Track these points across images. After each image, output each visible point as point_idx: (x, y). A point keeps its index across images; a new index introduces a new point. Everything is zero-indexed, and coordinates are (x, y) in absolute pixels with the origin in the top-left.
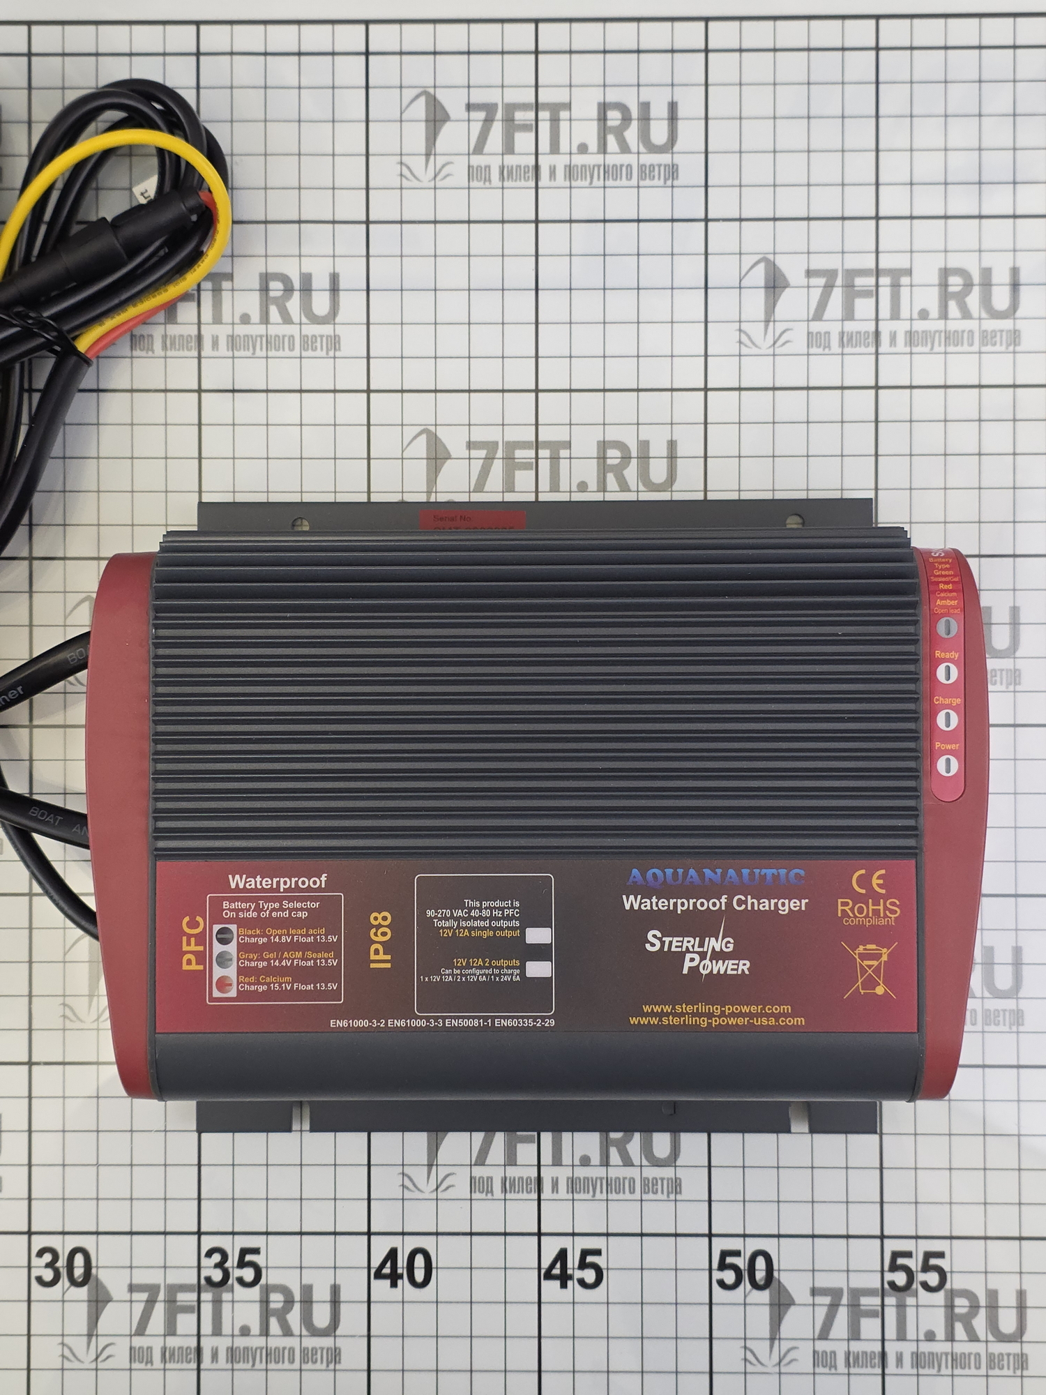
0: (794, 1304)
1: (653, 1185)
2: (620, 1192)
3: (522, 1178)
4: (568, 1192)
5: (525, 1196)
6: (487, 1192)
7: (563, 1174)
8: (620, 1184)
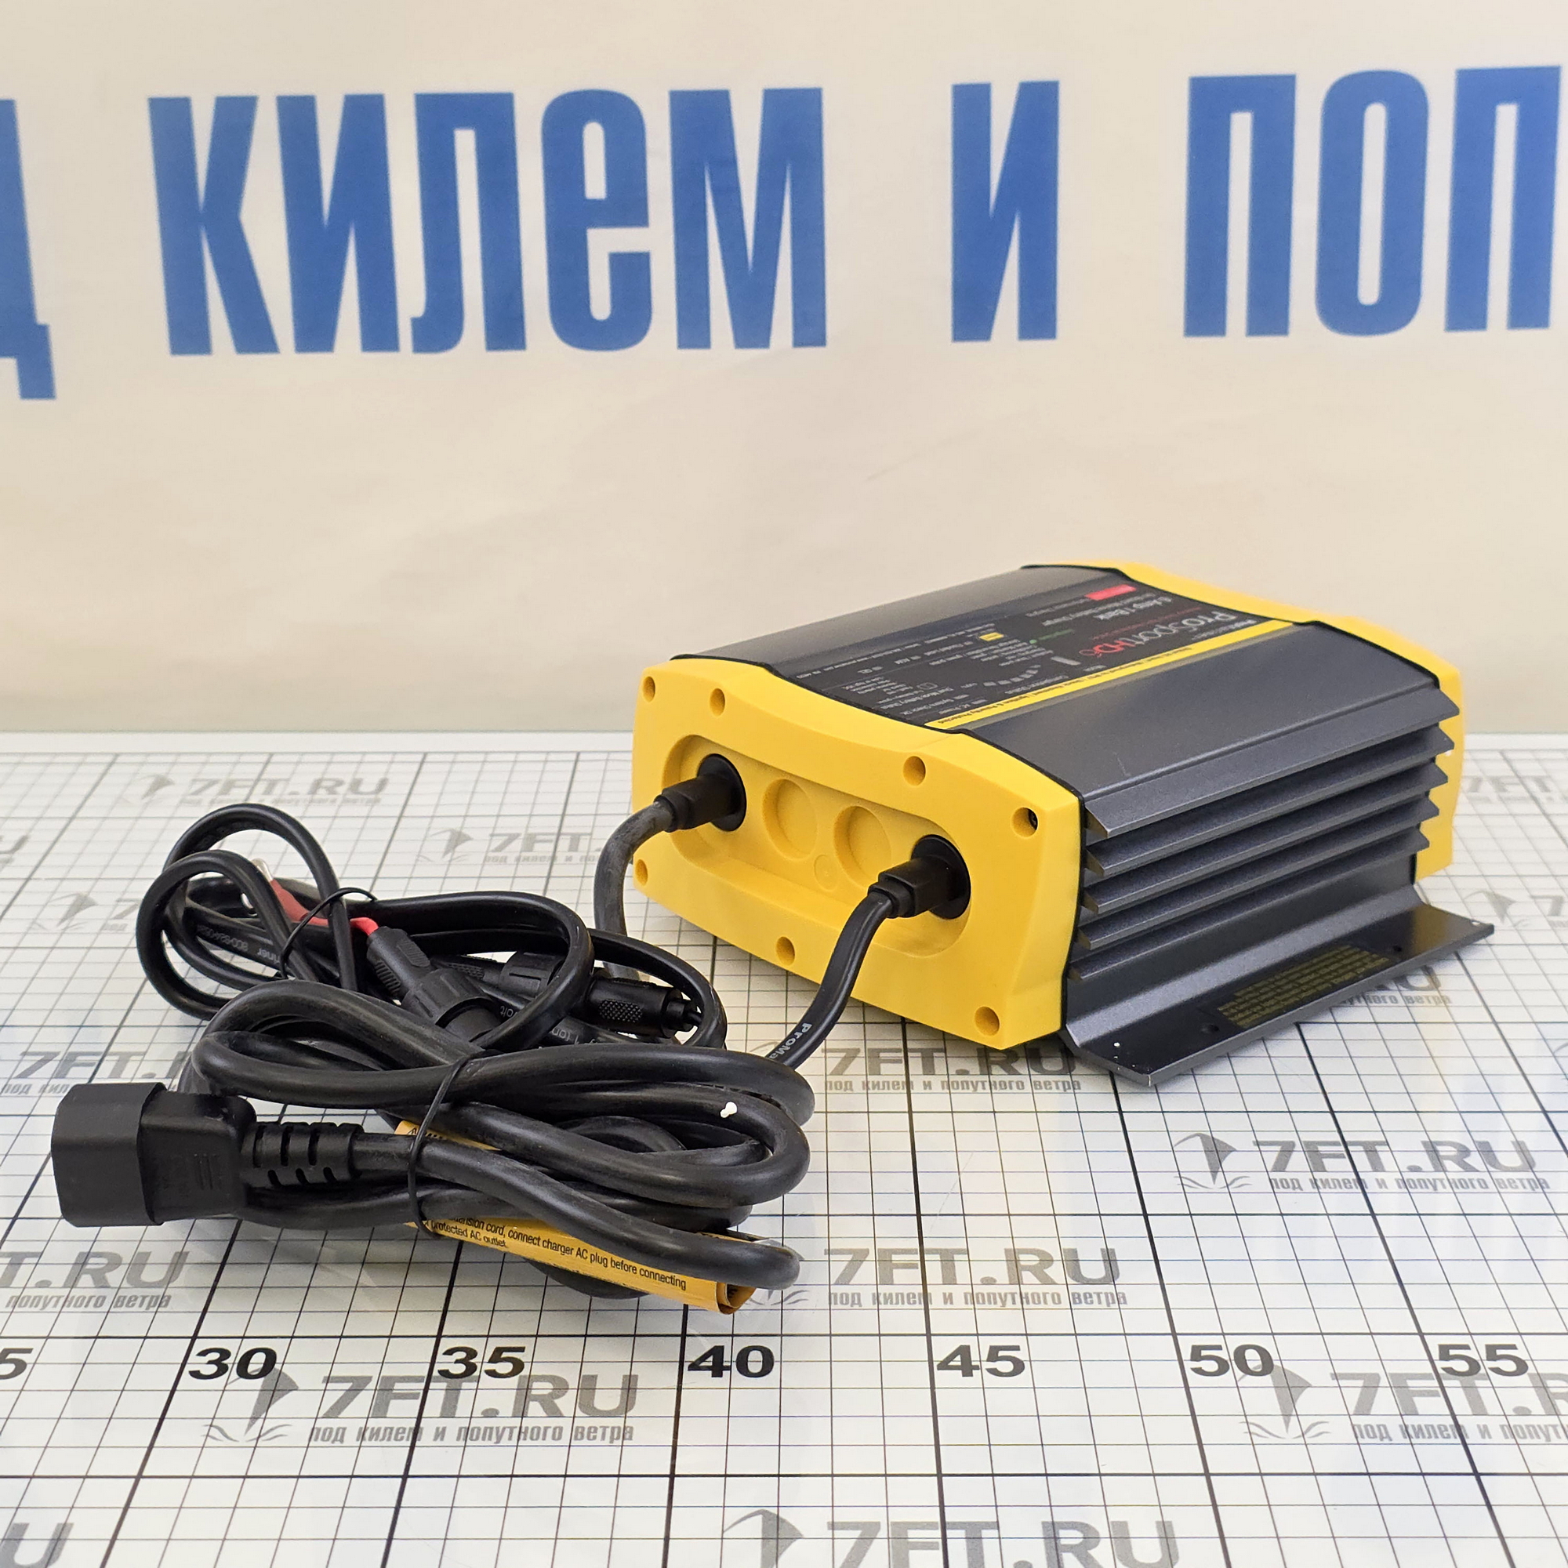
0: (1310, 1386)
1: (1086, 1298)
2: (1040, 1303)
3: (902, 1294)
4: (967, 1303)
5: (906, 1306)
6: (853, 1303)
7: (958, 1292)
8: (1039, 1297)
